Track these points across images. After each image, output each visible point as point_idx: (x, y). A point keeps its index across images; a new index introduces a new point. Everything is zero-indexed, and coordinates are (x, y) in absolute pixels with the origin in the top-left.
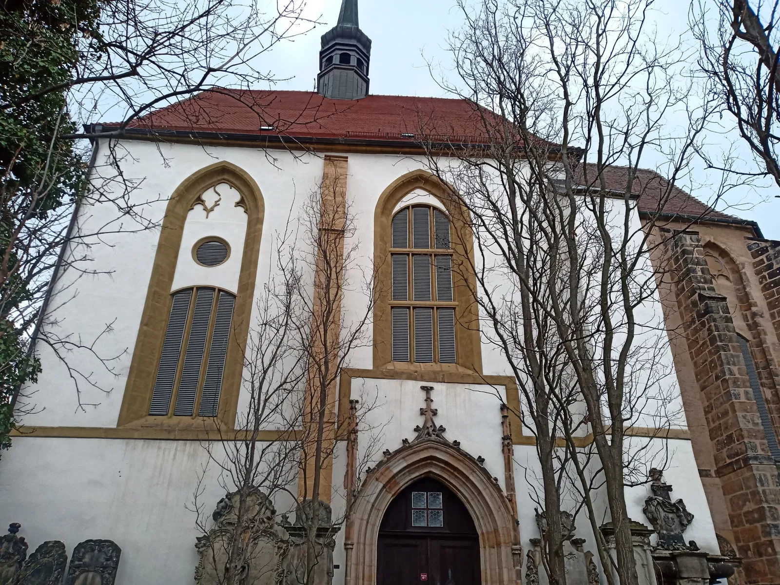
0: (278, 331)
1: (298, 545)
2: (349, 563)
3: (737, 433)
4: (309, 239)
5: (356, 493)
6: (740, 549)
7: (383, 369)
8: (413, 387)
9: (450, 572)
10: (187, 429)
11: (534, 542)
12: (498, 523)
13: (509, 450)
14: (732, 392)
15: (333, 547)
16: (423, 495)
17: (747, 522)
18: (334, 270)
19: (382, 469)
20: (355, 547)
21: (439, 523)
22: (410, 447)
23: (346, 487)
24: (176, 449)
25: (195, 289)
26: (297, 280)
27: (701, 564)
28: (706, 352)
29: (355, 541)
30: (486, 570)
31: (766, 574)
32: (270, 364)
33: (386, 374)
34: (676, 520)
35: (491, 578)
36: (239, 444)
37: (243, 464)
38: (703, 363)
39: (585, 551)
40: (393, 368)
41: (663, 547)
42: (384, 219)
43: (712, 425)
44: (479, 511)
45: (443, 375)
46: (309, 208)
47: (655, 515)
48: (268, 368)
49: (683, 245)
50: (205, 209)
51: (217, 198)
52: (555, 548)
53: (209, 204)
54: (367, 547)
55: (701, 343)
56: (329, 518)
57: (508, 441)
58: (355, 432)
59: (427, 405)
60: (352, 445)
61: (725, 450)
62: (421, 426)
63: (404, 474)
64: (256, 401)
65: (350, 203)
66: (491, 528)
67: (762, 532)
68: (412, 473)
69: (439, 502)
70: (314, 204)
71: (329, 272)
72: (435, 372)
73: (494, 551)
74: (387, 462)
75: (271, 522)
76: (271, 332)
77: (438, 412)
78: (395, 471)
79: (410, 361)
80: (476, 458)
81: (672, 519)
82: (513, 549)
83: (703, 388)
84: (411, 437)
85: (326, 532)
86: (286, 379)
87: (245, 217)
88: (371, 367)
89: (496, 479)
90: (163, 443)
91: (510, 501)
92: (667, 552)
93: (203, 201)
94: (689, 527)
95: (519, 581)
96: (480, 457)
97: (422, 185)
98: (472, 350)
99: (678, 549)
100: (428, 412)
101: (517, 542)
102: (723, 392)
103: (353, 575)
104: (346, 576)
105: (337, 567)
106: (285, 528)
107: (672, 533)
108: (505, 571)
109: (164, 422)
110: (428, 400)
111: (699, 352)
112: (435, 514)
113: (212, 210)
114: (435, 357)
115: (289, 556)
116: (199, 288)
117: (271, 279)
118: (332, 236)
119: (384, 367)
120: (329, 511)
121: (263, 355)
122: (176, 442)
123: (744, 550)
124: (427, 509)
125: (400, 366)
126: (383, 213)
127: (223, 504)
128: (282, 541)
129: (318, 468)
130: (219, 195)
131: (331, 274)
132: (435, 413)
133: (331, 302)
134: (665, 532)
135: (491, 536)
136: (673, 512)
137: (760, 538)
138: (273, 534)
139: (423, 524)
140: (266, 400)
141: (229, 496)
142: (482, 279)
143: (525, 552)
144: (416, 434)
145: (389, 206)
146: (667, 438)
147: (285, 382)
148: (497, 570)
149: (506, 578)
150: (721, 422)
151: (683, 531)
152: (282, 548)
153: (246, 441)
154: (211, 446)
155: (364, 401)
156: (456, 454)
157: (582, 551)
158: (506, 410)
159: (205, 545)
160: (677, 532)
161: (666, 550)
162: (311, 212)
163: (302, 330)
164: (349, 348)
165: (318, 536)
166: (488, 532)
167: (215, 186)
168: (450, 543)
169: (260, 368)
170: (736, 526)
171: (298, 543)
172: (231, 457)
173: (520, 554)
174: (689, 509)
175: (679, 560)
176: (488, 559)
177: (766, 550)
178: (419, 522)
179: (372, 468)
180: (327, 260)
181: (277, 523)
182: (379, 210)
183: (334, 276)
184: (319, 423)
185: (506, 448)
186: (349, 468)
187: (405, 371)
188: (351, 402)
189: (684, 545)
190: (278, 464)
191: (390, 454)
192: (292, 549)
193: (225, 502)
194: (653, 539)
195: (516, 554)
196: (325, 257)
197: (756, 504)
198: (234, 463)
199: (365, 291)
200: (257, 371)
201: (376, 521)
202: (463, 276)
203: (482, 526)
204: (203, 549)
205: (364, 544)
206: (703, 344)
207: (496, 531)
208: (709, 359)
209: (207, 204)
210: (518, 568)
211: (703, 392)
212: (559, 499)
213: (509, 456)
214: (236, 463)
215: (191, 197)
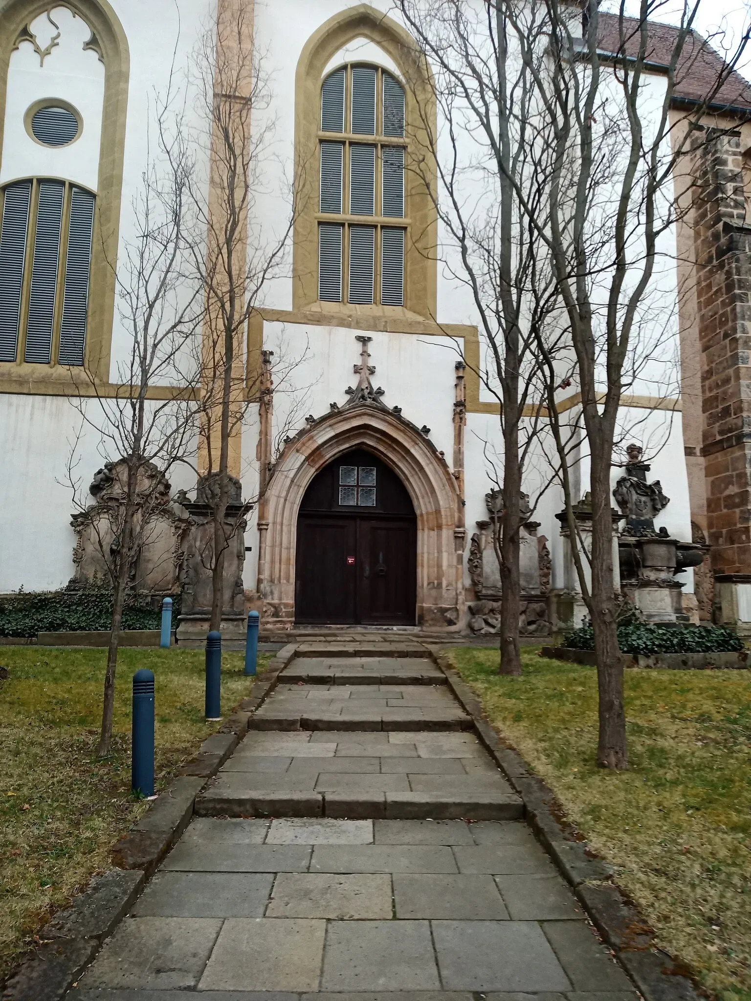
0: (166, 247)
1: (203, 525)
2: (263, 545)
3: (736, 405)
4: (202, 107)
5: (271, 466)
6: (711, 535)
7: (306, 310)
8: (346, 337)
9: (381, 555)
10: (43, 380)
11: (481, 525)
12: (441, 503)
13: (461, 418)
14: (740, 354)
15: (244, 528)
16: (353, 469)
17: (726, 507)
18: (239, 160)
19: (304, 438)
20: (270, 527)
21: (371, 501)
22: (340, 413)
23: (259, 459)
24: (33, 407)
25: (35, 182)
26: (187, 174)
27: (669, 552)
28: (719, 302)
29: (270, 520)
30: (423, 553)
31: (734, 563)
32: (158, 295)
33: (311, 318)
34: (649, 504)
35: (428, 562)
36: (122, 402)
37: (130, 429)
38: (712, 316)
39: (539, 535)
40: (319, 310)
41: (629, 532)
42: (309, 84)
43: (708, 394)
44: (420, 490)
45: (386, 322)
46: (200, 57)
47: (626, 498)
48: (155, 301)
49: (716, 152)
50: (37, 50)
51: (55, 33)
52: (512, 533)
53: (43, 43)
54: (285, 529)
55: (714, 289)
56: (239, 495)
57: (461, 408)
58: (269, 392)
59: (363, 360)
60: (266, 407)
61: (718, 424)
62: (354, 387)
63: (330, 446)
64: (142, 348)
65: (263, 52)
66: (431, 508)
67: (740, 518)
68: (341, 445)
69: (372, 480)
70: (209, 50)
71: (232, 164)
72: (375, 318)
73: (434, 534)
74: (310, 430)
75: (165, 499)
76: (155, 249)
77: (376, 370)
78: (320, 441)
79: (343, 301)
80: (420, 427)
81: (645, 502)
82: (455, 532)
83: (705, 348)
84: (342, 401)
85: (238, 510)
86: (181, 317)
87: (100, 68)
88: (289, 308)
89: (442, 454)
90: (14, 397)
91: (457, 478)
92: (633, 539)
93: (31, 36)
94: (662, 512)
95: (460, 566)
96: (425, 427)
97: (367, 32)
98: (425, 289)
99: (646, 536)
100: (364, 370)
101: (461, 524)
102: (729, 354)
103: (268, 557)
104: (260, 559)
105: (249, 549)
106: (184, 505)
107: (642, 518)
108: (445, 555)
109: (12, 370)
110: (365, 354)
111: (709, 302)
112: (366, 492)
113: (48, 52)
114: (375, 297)
115: (191, 537)
116: (42, 181)
117: (151, 167)
118: (237, 107)
119: (307, 308)
120: (238, 486)
121: (147, 282)
122: (31, 397)
123: (715, 537)
124: (358, 486)
125: (330, 308)
126: (308, 74)
127: (100, 476)
128: (180, 520)
129: (225, 436)
130: (57, 28)
131: (235, 166)
132: (372, 371)
133: (237, 210)
134: (634, 517)
135: (431, 517)
136: (647, 495)
137: (735, 525)
138: (169, 511)
139: (352, 503)
140: (155, 346)
141: (110, 467)
142: (451, 184)
143: (469, 536)
144: (348, 397)
145: (318, 64)
146: (673, 410)
147: (180, 322)
148: (436, 555)
149: (445, 563)
150: (719, 391)
151: (654, 516)
152: (180, 528)
153: (131, 398)
154: (83, 405)
155: (283, 352)
156: (395, 422)
157: (535, 535)
158: (461, 370)
159: (82, 523)
160: (647, 517)
161: (633, 536)
162: (205, 63)
163: (196, 249)
164: (263, 278)
165: (227, 515)
166: (427, 513)
167: (48, 11)
168: (382, 524)
169: (144, 300)
170: (713, 512)
171: (201, 522)
172: (113, 420)
173: (463, 538)
174: (665, 492)
175: (645, 547)
176: (426, 542)
177: (740, 537)
178: (349, 501)
179: (291, 437)
180: (229, 145)
181: (172, 500)
182: (303, 69)
183: (240, 170)
184: (225, 379)
185: (457, 416)
186: (263, 437)
187: (334, 315)
188: (264, 353)
189: (654, 531)
190: (176, 431)
191: (314, 421)
192: (193, 529)
193: (105, 474)
194: (622, 524)
195: (459, 538)
196: (227, 137)
197: (740, 487)
198: (118, 427)
199: (285, 196)
200: (140, 305)
201: (295, 498)
202: (424, 179)
203: (422, 506)
204: (81, 527)
205: (282, 524)
206: (716, 292)
207: (438, 512)
208: (721, 312)
209: (38, 41)
210: (460, 552)
211: (704, 354)
212: (520, 478)
213: (460, 426)
214: (121, 427)
215: (13, 27)
